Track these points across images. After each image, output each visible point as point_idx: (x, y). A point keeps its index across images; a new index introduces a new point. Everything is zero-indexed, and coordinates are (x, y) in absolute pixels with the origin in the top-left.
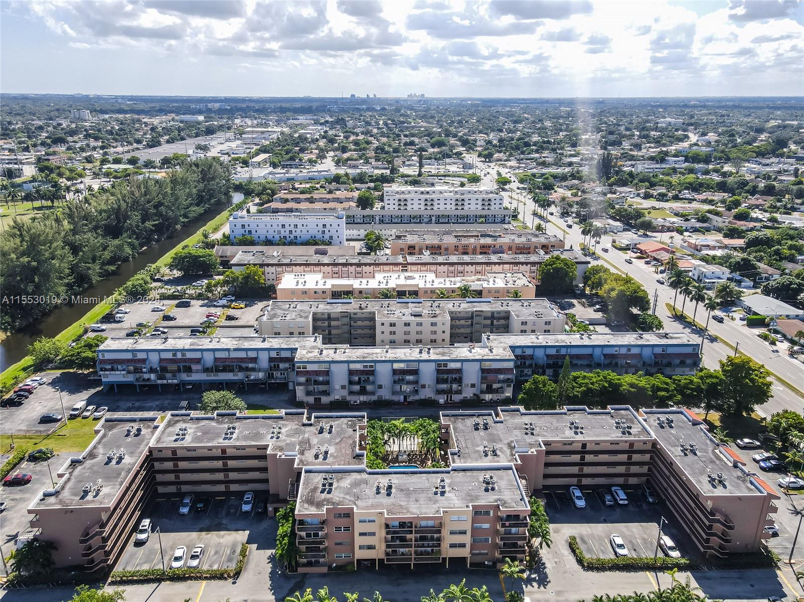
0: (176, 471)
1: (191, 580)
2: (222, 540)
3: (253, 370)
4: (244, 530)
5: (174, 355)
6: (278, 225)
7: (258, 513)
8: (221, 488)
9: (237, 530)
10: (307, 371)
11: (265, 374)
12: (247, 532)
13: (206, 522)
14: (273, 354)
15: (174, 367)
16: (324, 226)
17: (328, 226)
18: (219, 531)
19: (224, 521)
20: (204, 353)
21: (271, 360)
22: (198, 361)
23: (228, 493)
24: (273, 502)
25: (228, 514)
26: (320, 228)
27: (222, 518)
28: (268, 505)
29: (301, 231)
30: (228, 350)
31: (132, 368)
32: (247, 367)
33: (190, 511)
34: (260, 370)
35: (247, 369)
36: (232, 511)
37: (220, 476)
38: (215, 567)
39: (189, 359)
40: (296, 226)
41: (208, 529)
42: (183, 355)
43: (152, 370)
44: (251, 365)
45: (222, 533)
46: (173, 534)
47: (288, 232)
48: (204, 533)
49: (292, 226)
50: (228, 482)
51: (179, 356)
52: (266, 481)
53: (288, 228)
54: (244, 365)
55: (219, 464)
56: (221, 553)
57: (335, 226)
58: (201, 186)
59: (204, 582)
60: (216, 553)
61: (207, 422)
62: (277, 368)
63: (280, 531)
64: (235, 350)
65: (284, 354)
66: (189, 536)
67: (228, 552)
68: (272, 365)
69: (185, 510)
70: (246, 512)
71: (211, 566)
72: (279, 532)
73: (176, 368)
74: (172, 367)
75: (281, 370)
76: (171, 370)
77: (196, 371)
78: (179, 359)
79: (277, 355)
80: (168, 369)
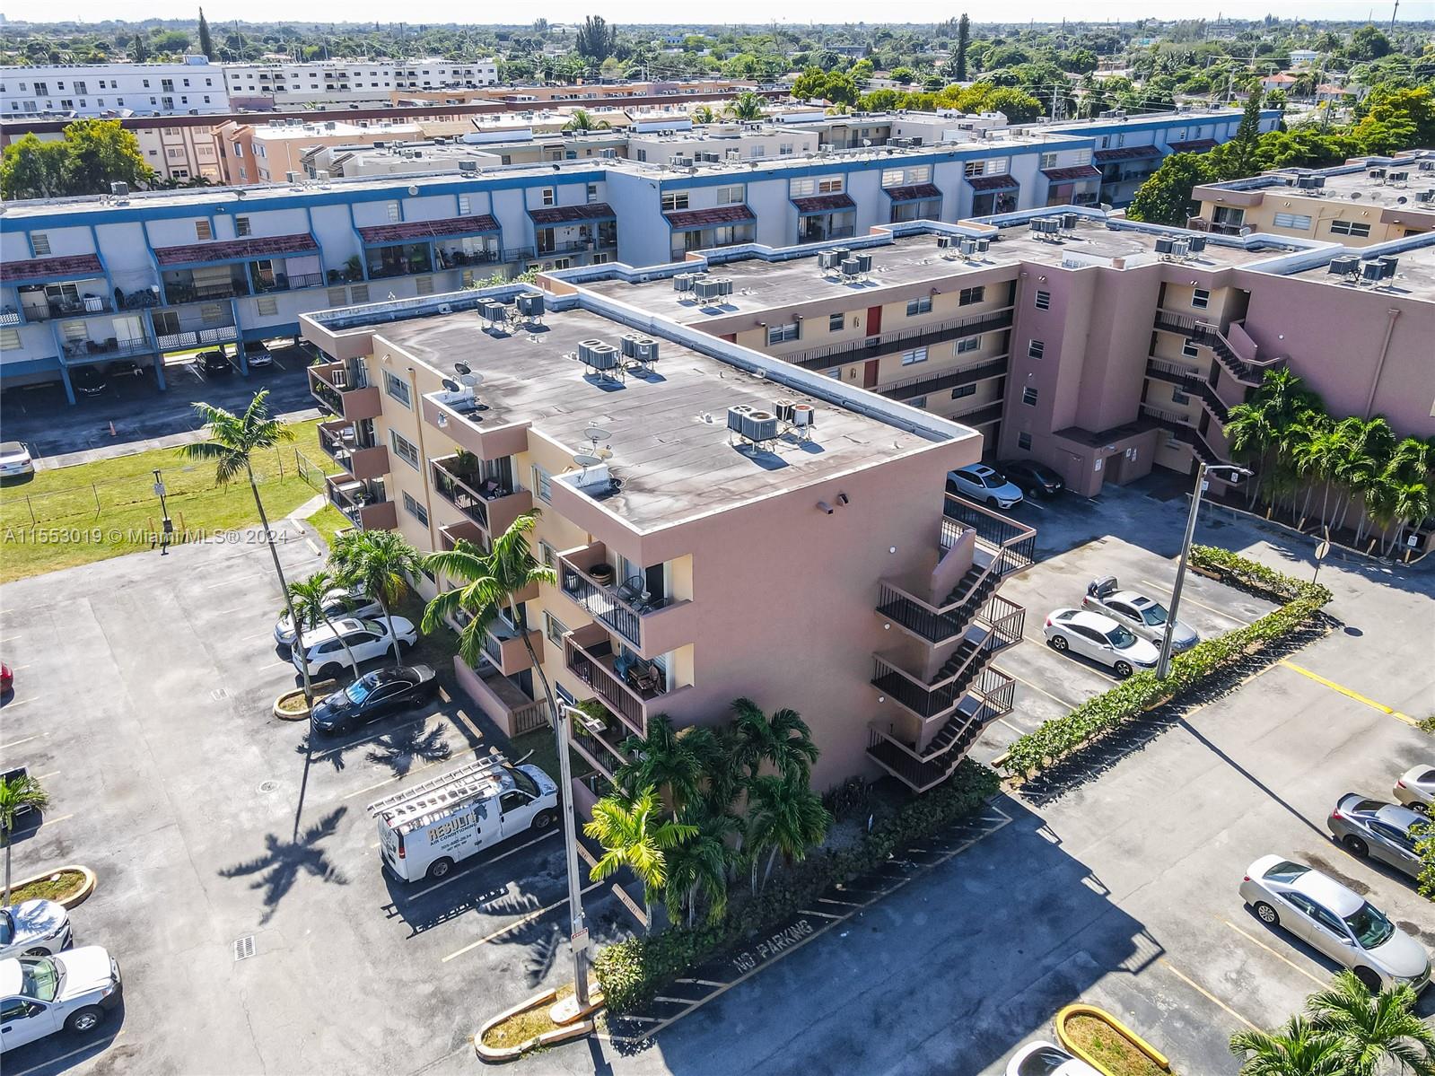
5: (205, 229)
6: (23, 87)
10: (693, 214)
15: (218, 275)
16: (168, 85)
17: (178, 84)
20: (315, 211)
22: (300, 245)
26: (157, 90)
29: (101, 103)
30: (399, 195)
31: (38, 299)
39: (266, 242)
40: (81, 87)
42: (241, 226)
43: (123, 302)
44: (471, 245)
47: (58, 108)
51: (225, 231)
54: (451, 245)
57: (198, 83)
64: (425, 191)
65: (570, 197)
73: (226, 276)
74: (214, 278)
75: (559, 252)
76: (207, 288)
77: (301, 282)
78: (228, 244)
79: (547, 201)
80: (198, 284)
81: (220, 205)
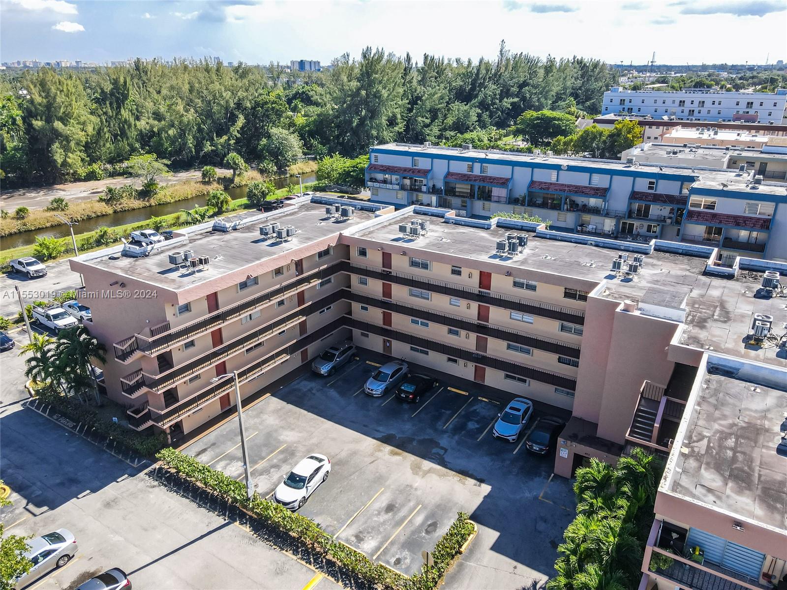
0: (388, 306)
1: (295, 552)
2: (418, 482)
3: (596, 211)
4: (481, 481)
5: (470, 168)
6: (674, 102)
7: (530, 453)
8: (465, 370)
9: (464, 473)
10: (714, 216)
11: (617, 225)
12: (486, 489)
13: (405, 427)
14: (642, 185)
16: (749, 105)
18: (424, 456)
19: (444, 441)
20: (516, 168)
21: (635, 196)
22: (503, 182)
23: (477, 388)
24: (574, 438)
25: (459, 428)
26: (742, 108)
27: (444, 432)
28: (560, 440)
30: (558, 167)
31: (408, 182)
32: (585, 206)
33: (386, 392)
34: (607, 215)
35: (586, 209)
36: (472, 425)
37: (467, 341)
38: (367, 547)
39: (490, 178)
40: (702, 104)
41: (402, 444)
42: (483, 169)
44: (593, 202)
45: (427, 464)
46: (329, 424)
48: (388, 448)
49: (696, 103)
50: (482, 361)
51: (476, 170)
52: (569, 385)
53: (688, 106)
55: (468, 311)
56: (402, 514)
58: (579, 83)
59: (320, 576)
60: (390, 508)
61: (472, 230)
62: (643, 214)
63: (577, 528)
65: (664, 188)
66: (356, 441)
67: (419, 520)
68: (636, 206)
69: (376, 388)
70: (502, 440)
71: (359, 538)
72: (569, 532)
73: (468, 189)
74: (463, 188)
75: (651, 220)
76: (460, 192)
77: (495, 199)
78: (476, 176)
79: (650, 188)
80: (457, 190)
81: (477, 159)
